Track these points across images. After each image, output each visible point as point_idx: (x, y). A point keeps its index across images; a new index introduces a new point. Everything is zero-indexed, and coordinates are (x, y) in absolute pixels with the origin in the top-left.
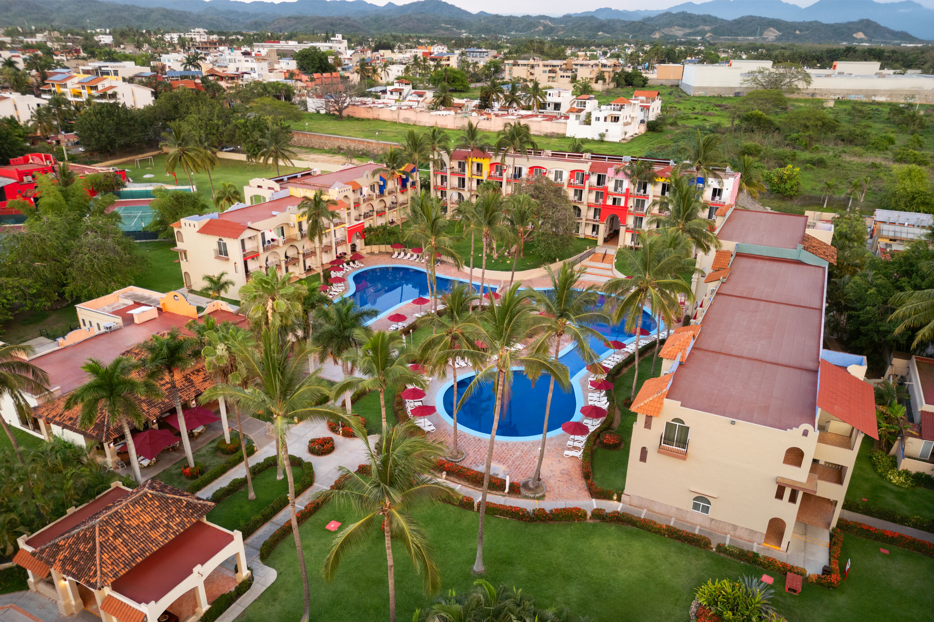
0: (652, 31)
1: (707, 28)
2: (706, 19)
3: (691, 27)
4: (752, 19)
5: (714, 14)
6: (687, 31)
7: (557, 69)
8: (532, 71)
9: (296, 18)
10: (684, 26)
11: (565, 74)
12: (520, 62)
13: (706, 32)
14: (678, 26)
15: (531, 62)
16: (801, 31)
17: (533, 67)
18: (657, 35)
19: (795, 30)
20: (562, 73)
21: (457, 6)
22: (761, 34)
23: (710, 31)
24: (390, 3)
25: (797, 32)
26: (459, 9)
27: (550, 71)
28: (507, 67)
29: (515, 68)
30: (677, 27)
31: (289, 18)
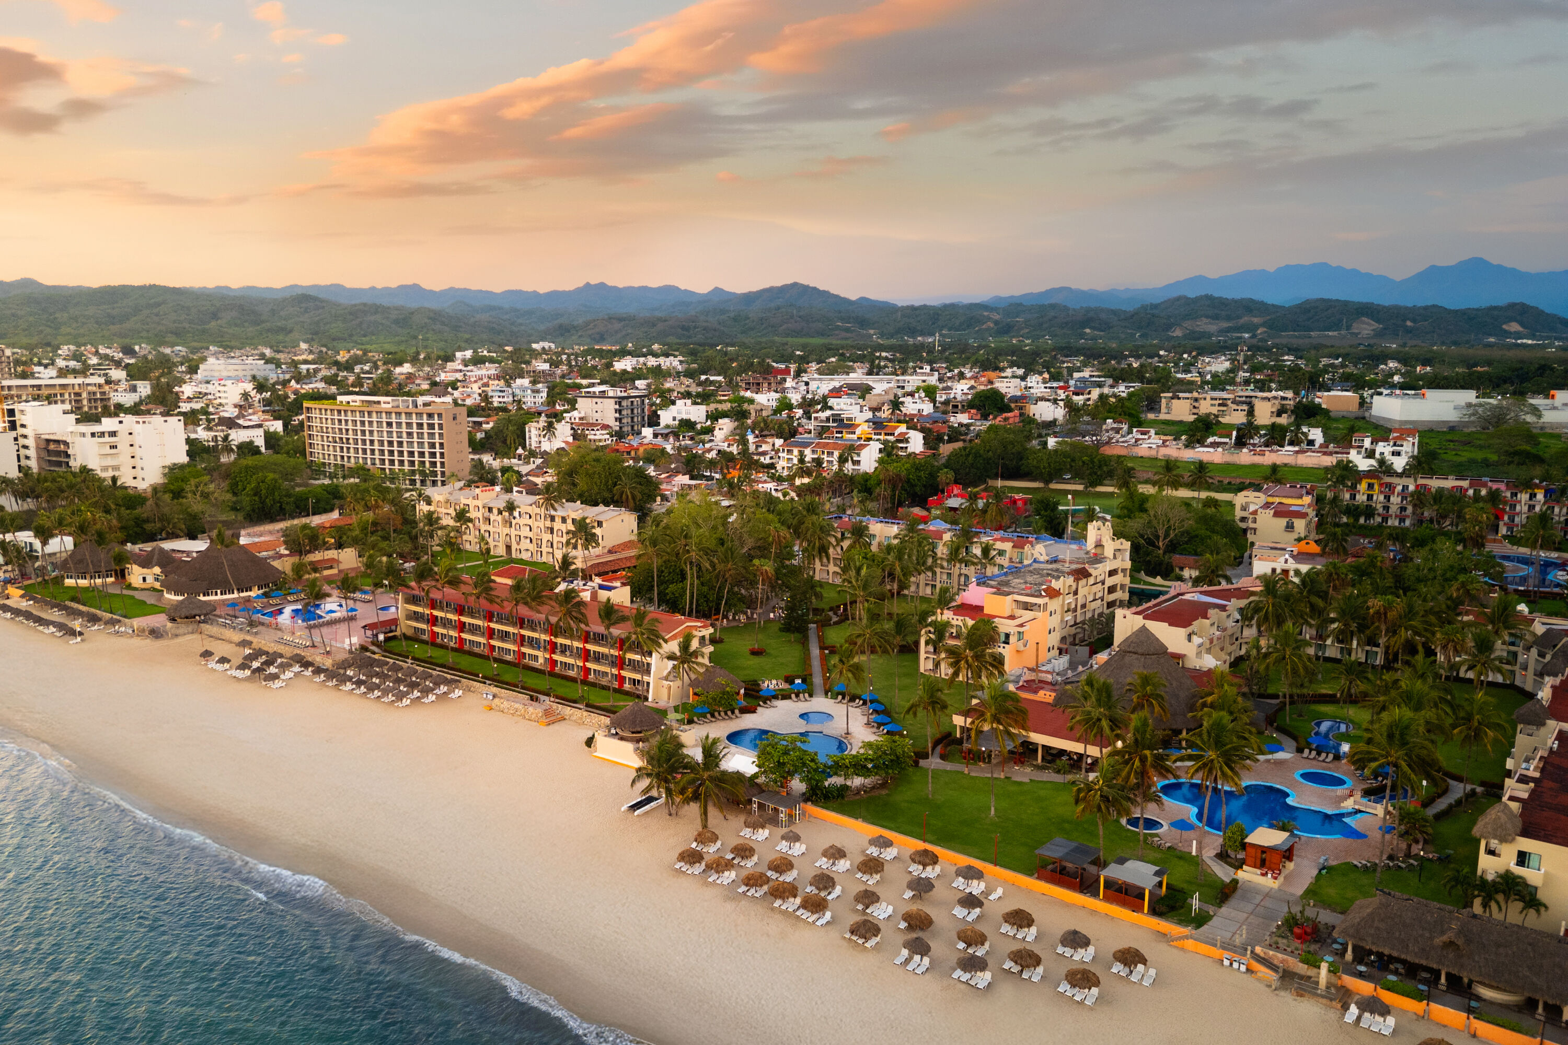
0: (1169, 327)
1: (1256, 320)
2: (1250, 306)
3: (1228, 318)
4: (1328, 304)
5: (1258, 296)
6: (1225, 325)
7: (1229, 402)
8: (1196, 404)
9: (620, 320)
10: (1216, 317)
11: (1240, 408)
12: (1181, 395)
13: (1257, 327)
14: (1207, 317)
15: (1195, 394)
16: (1414, 321)
17: (1196, 400)
18: (1178, 333)
19: (1404, 321)
20: (1235, 407)
21: (834, 291)
22: (1348, 328)
23: (1263, 325)
24: (716, 288)
25: (1409, 323)
26: (837, 296)
27: (1220, 405)
28: (1163, 401)
29: (1175, 401)
30: (1205, 320)
31: (610, 319)
